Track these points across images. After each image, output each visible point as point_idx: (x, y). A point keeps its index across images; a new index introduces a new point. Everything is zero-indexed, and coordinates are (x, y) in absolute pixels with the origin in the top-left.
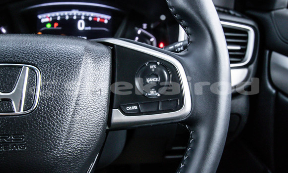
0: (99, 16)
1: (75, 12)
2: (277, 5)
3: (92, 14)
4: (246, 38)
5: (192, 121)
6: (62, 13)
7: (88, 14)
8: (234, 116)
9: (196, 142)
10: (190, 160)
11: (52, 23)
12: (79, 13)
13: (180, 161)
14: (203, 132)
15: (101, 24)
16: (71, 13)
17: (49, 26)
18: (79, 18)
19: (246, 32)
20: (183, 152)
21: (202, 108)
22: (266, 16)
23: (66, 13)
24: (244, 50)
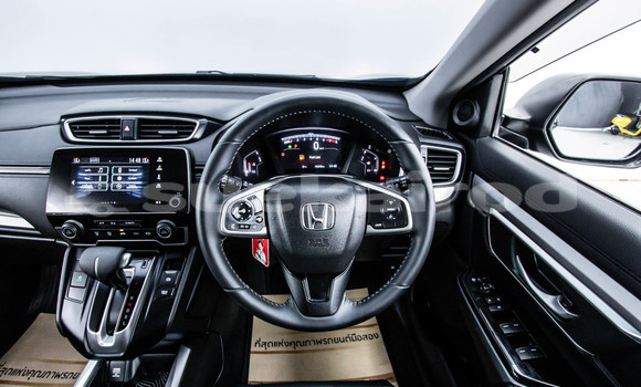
0: (331, 138)
1: (311, 135)
2: (481, 134)
3: (325, 136)
4: (456, 160)
5: (413, 233)
6: (300, 136)
7: (321, 136)
8: (438, 224)
9: (415, 244)
10: (411, 254)
11: (292, 144)
12: (315, 135)
13: (403, 258)
14: (418, 240)
15: (332, 144)
16: (307, 135)
17: (290, 147)
18: (314, 139)
19: (455, 154)
20: (405, 252)
21: (418, 226)
22: (473, 142)
23: (304, 136)
24: (453, 170)
